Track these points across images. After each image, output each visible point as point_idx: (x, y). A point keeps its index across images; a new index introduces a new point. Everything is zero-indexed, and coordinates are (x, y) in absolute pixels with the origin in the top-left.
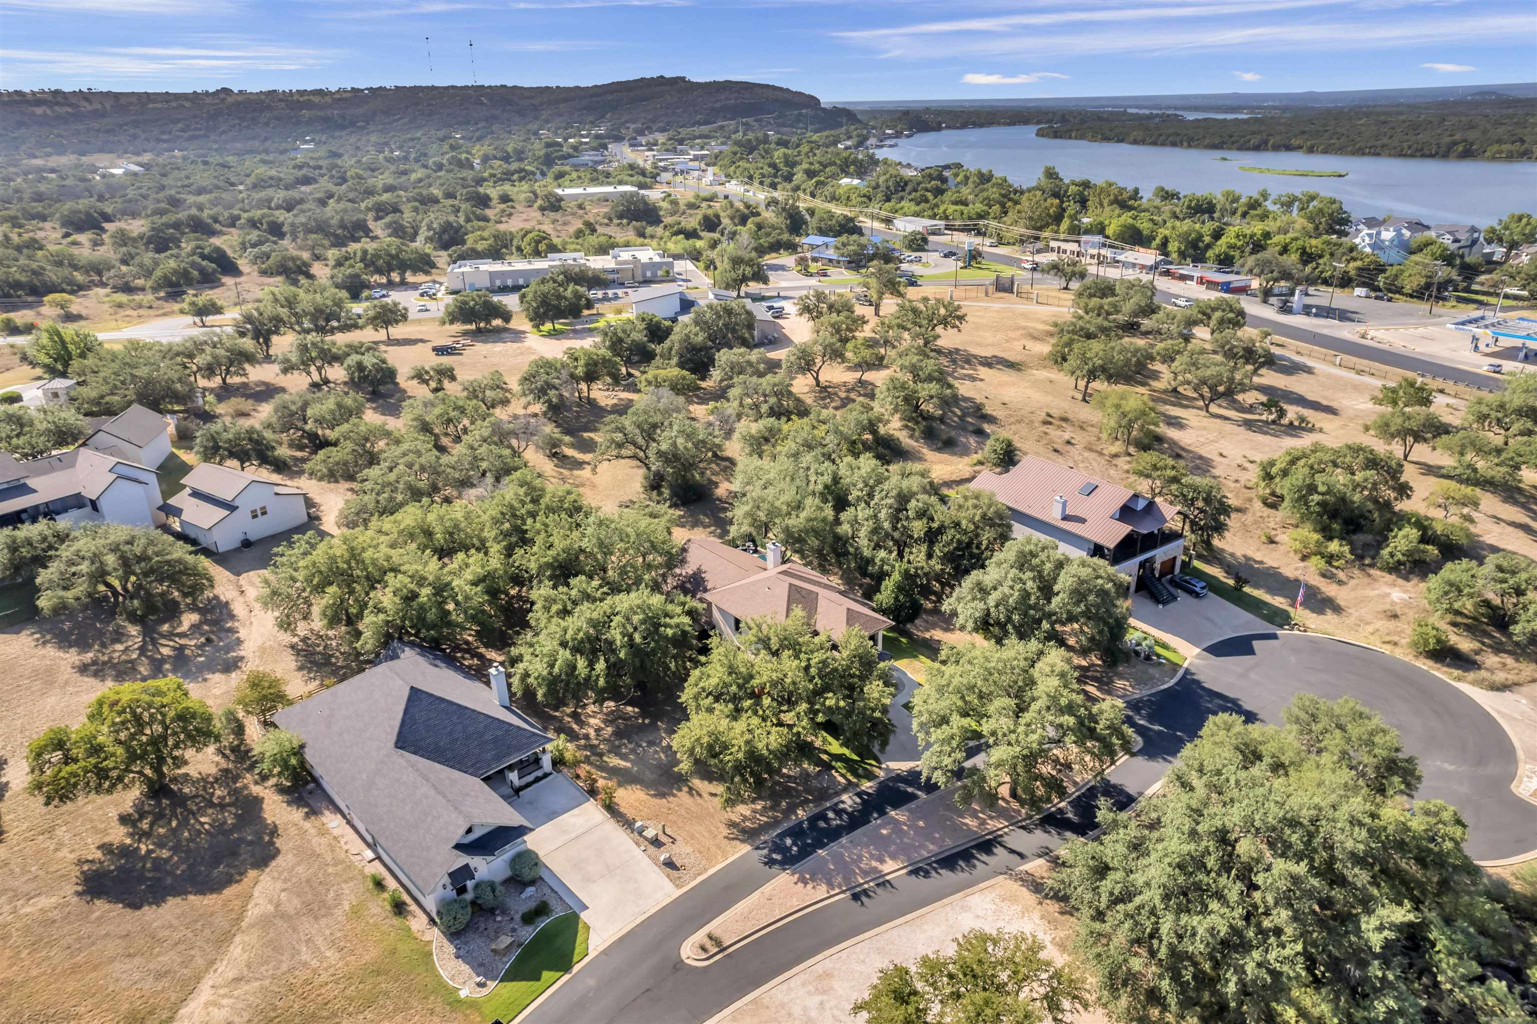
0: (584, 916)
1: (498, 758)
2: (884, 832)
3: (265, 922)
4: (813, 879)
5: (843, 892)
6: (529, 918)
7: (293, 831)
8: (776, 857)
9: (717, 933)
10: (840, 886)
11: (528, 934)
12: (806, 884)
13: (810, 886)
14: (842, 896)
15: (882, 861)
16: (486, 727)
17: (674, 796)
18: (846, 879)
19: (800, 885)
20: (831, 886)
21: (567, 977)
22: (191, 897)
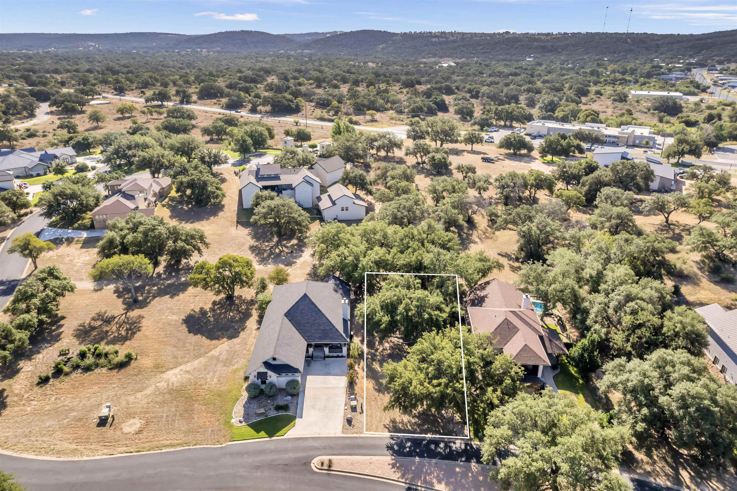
0: (298, 420)
1: (320, 338)
2: (457, 470)
3: (212, 358)
4: (398, 468)
5: (405, 483)
6: (279, 408)
7: (249, 332)
8: (396, 448)
9: (333, 462)
10: (406, 479)
11: (273, 413)
12: (393, 467)
13: (393, 470)
14: (404, 485)
15: (439, 482)
16: (324, 323)
17: (384, 394)
18: (413, 479)
19: (391, 466)
20: (403, 476)
21: (268, 439)
22: (204, 338)
